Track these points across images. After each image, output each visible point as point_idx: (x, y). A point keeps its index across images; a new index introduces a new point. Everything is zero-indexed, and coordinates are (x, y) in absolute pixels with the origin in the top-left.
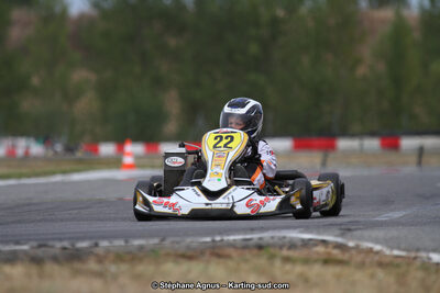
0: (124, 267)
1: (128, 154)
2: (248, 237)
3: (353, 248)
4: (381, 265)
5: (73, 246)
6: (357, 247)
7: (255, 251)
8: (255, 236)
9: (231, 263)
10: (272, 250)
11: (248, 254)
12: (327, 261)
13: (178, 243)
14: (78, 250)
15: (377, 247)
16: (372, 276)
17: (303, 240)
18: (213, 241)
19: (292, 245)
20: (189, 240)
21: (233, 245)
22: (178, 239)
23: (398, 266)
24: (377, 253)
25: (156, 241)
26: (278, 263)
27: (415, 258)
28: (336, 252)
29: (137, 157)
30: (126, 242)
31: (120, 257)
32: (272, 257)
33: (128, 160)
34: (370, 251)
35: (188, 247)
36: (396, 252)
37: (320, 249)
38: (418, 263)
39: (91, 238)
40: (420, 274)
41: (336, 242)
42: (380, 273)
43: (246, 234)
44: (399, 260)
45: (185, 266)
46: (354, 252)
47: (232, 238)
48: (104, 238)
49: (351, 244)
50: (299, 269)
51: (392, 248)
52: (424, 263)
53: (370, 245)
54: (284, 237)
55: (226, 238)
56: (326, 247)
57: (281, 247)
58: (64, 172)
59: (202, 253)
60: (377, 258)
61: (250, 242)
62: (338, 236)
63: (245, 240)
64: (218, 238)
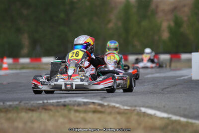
0: (3, 115)
1: (6, 63)
2: (59, 101)
3: (106, 106)
4: (119, 113)
6: (108, 105)
7: (62, 107)
8: (62, 100)
9: (51, 113)
10: (70, 107)
11: (59, 109)
12: (95, 112)
13: (27, 103)
15: (117, 105)
16: (115, 118)
17: (84, 102)
18: (43, 103)
19: (79, 105)
20: (32, 102)
21: (52, 104)
22: (27, 102)
23: (126, 113)
24: (117, 108)
25: (17, 103)
26: (72, 112)
27: (134, 110)
28: (99, 107)
29: (9, 65)
30: (4, 103)
32: (70, 110)
33: (5, 66)
34: (114, 107)
35: (32, 106)
36: (126, 108)
37: (92, 106)
38: (135, 112)
40: (136, 117)
41: (99, 103)
42: (119, 117)
43: (58, 99)
44: (127, 111)
45: (30, 114)
46: (107, 108)
47: (51, 101)
49: (106, 104)
50: (82, 115)
51: (124, 105)
52: (138, 112)
53: (114, 104)
54: (76, 101)
55: (49, 101)
56: (95, 105)
57: (74, 105)
59: (38, 108)
60: (117, 110)
61: (60, 103)
62: (99, 100)
63: (58, 102)
64: (45, 101)
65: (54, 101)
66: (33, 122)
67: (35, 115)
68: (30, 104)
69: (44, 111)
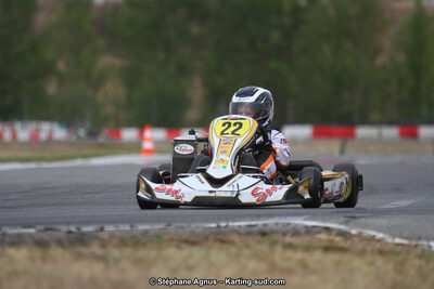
0: (128, 251)
2: (253, 223)
3: (355, 236)
4: (381, 253)
5: (79, 229)
6: (359, 235)
7: (259, 238)
8: (260, 223)
9: (233, 249)
10: (274, 237)
11: (251, 241)
12: (327, 249)
13: (182, 228)
14: (83, 234)
15: (380, 235)
16: (371, 264)
17: (307, 227)
18: (219, 227)
19: (296, 232)
20: (194, 225)
21: (236, 231)
22: (184, 225)
23: (398, 254)
24: (379, 241)
25: (161, 226)
26: (279, 249)
27: (416, 246)
28: (338, 239)
30: (132, 226)
31: (123, 242)
32: (274, 243)
33: (147, 145)
34: (373, 238)
35: (192, 233)
36: (398, 240)
37: (323, 236)
38: (419, 250)
39: (98, 222)
40: (417, 262)
41: (340, 230)
42: (380, 261)
43: (252, 220)
44: (398, 249)
45: (187, 251)
46: (356, 239)
47: (236, 224)
48: (111, 222)
49: (354, 232)
50: (299, 255)
51: (394, 236)
52: (424, 251)
53: (372, 233)
54: (289, 224)
55: (231, 224)
56: (330, 234)
57: (284, 234)
58: (86, 157)
59: (206, 239)
60: (378, 245)
61: (254, 229)
62: (341, 224)
63: (250, 226)
64: (223, 224)
65: (243, 224)
66: (190, 268)
67: (197, 253)
68: (188, 230)
69: (217, 245)
